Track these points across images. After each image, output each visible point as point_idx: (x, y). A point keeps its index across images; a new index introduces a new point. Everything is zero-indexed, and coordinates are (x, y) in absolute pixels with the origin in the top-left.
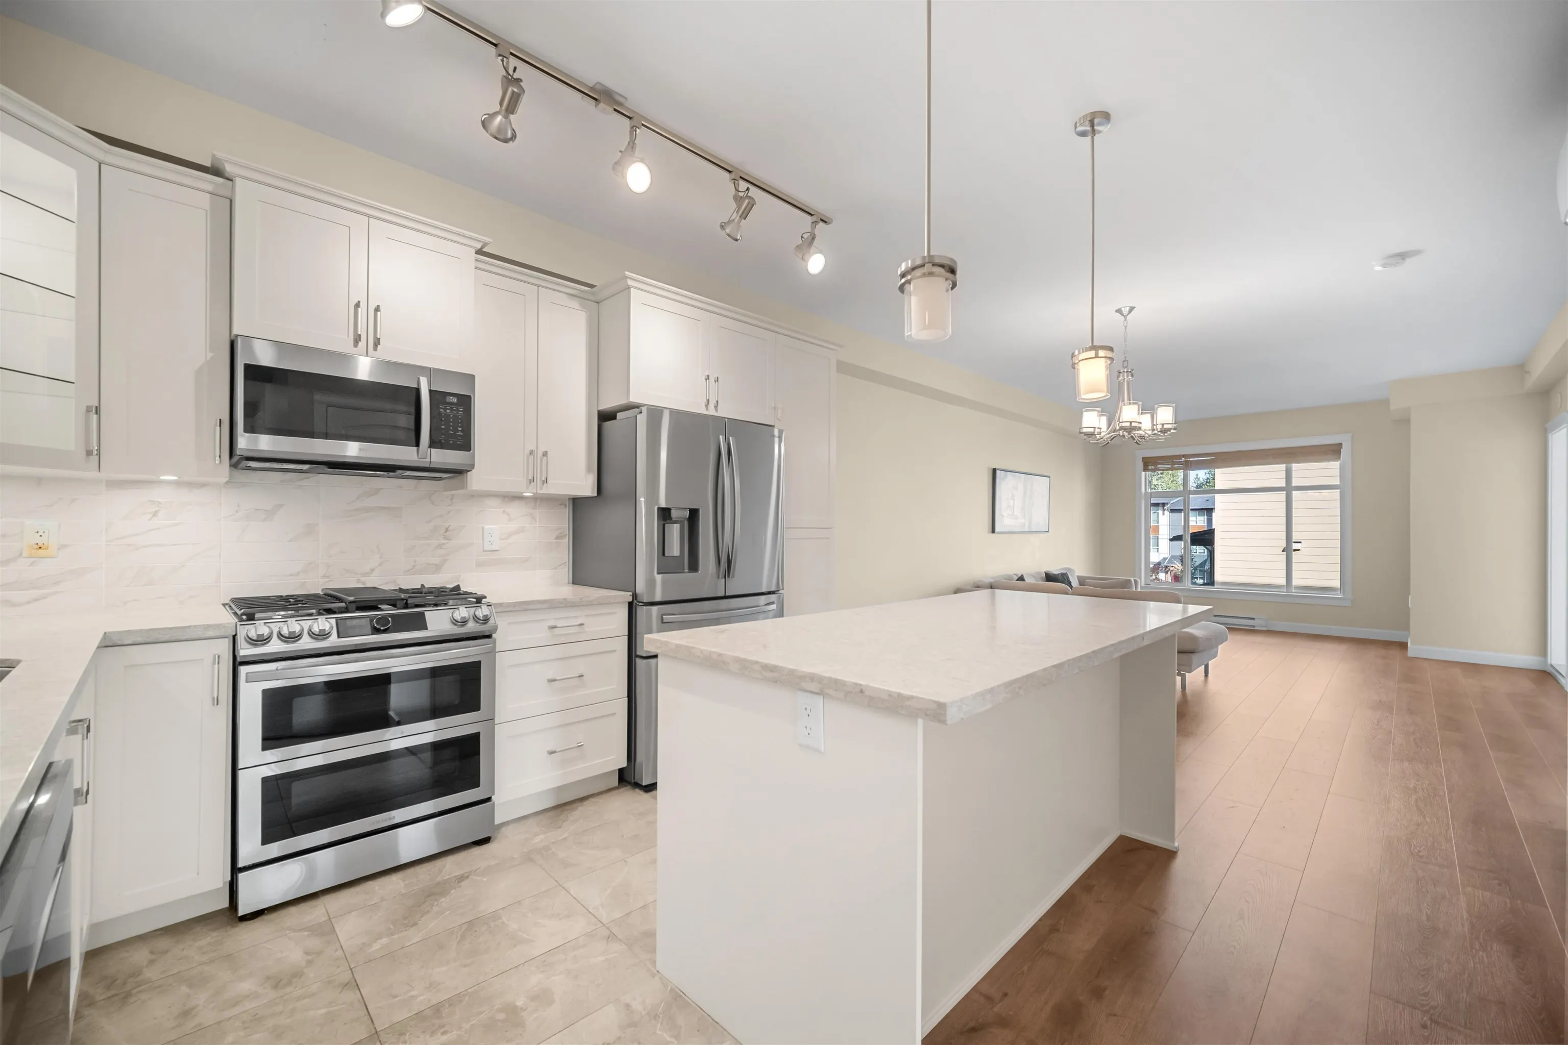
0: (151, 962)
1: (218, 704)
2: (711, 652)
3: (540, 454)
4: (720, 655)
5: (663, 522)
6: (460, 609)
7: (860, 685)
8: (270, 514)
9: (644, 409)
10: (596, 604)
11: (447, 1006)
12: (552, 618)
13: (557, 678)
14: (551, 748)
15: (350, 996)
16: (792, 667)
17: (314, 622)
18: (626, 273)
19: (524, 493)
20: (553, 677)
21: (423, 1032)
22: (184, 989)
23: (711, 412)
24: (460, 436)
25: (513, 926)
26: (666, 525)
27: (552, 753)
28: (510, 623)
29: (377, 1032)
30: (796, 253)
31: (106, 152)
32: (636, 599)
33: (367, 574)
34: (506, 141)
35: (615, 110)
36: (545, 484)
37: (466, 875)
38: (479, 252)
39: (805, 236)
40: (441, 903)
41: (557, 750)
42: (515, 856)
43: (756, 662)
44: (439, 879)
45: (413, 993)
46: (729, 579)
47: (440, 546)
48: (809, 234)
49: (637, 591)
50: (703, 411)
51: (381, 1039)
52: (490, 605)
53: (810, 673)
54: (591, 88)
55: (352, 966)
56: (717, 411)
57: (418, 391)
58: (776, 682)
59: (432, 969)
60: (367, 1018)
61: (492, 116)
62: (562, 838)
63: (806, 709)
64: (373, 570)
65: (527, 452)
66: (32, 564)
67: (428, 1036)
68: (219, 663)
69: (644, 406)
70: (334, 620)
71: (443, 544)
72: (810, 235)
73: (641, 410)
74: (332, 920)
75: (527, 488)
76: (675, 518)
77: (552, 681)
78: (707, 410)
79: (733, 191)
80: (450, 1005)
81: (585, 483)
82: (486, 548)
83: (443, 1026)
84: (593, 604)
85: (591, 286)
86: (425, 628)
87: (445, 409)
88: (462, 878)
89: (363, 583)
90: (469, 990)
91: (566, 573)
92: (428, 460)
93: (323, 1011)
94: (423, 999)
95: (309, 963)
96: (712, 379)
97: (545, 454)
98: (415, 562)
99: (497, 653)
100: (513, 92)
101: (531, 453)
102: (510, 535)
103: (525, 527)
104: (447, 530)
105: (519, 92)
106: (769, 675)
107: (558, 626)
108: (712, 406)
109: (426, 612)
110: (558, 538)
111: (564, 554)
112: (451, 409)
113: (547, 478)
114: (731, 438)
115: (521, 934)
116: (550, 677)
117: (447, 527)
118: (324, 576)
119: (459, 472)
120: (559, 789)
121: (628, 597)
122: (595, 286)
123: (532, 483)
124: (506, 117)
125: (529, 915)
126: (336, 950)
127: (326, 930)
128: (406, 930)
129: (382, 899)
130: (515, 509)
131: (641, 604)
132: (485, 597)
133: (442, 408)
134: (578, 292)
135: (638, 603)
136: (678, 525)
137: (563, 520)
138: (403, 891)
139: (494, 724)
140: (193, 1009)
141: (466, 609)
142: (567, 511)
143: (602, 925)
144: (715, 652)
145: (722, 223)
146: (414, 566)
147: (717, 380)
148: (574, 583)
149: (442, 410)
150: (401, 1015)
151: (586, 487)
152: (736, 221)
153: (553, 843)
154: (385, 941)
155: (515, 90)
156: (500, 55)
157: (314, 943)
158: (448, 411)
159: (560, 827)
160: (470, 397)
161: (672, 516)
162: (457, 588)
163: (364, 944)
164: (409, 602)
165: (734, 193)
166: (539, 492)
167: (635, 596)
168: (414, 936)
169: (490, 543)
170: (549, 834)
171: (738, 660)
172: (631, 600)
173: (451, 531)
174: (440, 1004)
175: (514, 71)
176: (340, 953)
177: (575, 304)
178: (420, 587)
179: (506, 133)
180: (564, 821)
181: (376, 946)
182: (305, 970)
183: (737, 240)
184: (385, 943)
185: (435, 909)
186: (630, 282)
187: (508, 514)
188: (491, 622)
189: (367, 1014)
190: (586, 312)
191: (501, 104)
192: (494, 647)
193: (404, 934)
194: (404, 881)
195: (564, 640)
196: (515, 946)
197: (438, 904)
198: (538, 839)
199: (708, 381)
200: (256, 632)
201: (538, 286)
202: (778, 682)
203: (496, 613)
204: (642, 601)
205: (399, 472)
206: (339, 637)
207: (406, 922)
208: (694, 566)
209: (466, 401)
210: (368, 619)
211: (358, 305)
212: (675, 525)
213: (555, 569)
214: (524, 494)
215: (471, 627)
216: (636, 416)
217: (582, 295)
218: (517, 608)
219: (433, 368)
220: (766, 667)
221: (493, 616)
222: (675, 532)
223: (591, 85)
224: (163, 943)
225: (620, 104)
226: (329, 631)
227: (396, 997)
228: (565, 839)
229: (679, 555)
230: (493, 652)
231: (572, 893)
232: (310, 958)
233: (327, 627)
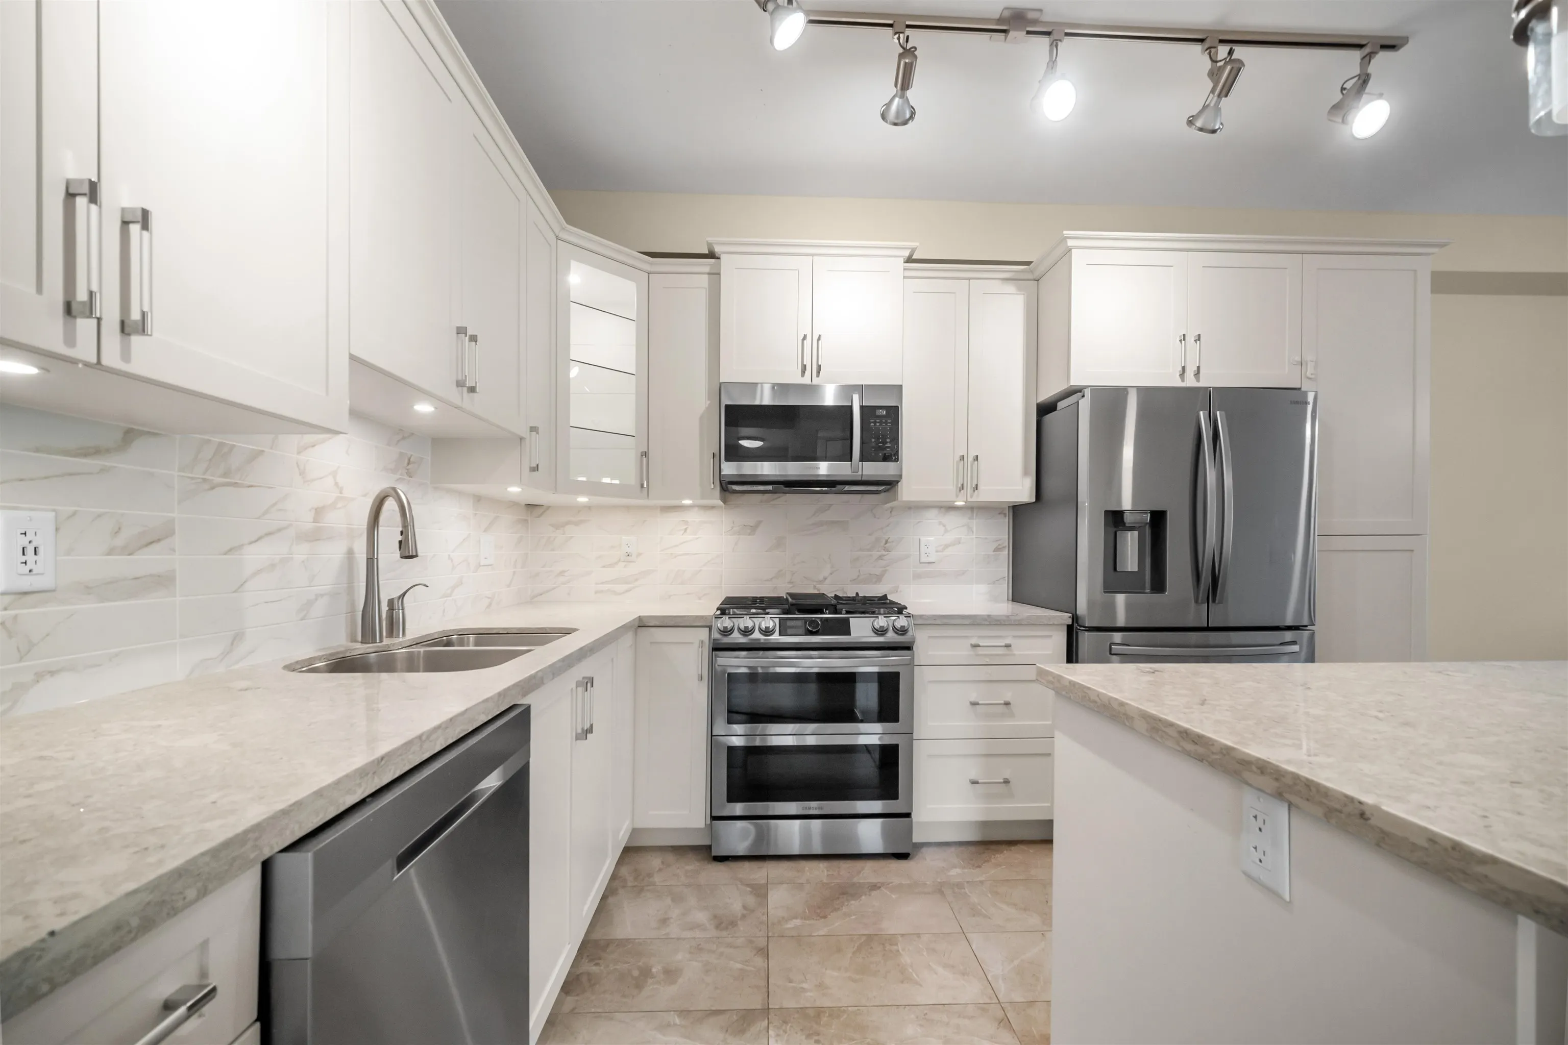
0: (660, 870)
1: (701, 680)
2: (1112, 698)
3: (971, 459)
4: (1122, 704)
5: (1115, 529)
6: (880, 617)
7: (1360, 803)
8: (753, 529)
9: (1087, 392)
10: (1025, 625)
11: (827, 1014)
12: (975, 635)
13: (980, 702)
14: (974, 777)
15: (759, 962)
16: (1229, 743)
17: (763, 620)
18: (1065, 232)
19: (956, 501)
20: (977, 700)
21: (802, 1030)
22: (669, 901)
23: (1190, 382)
24: (888, 447)
25: (906, 959)
26: (1118, 533)
27: (974, 782)
28: (930, 637)
29: (768, 1008)
30: (1332, 118)
31: (651, 264)
32: (1077, 623)
33: (821, 582)
34: (905, 123)
35: (1029, 32)
36: (976, 491)
37: (878, 885)
38: (909, 260)
39: (1348, 85)
40: (851, 904)
41: (980, 781)
42: (928, 883)
43: (1172, 725)
44: (855, 880)
45: (805, 986)
46: (1214, 604)
47: (881, 557)
48: (1357, 78)
49: (1078, 613)
50: (1177, 383)
51: (769, 1017)
52: (910, 617)
53: (1259, 759)
54: (998, 20)
55: (770, 934)
56: (1198, 380)
57: (850, 408)
58: (1202, 761)
59: (826, 969)
60: (765, 990)
61: (888, 105)
62: (978, 880)
63: (1255, 817)
64: (825, 579)
65: (957, 458)
66: (625, 567)
67: (804, 1037)
68: (702, 647)
69: (1085, 388)
70: (778, 619)
71: (884, 555)
72: (1359, 79)
73: (1084, 394)
74: (769, 885)
75: (957, 496)
76: (1129, 523)
77: (974, 704)
78: (1183, 380)
79: (1208, 64)
80: (830, 1015)
81: (1021, 488)
82: (923, 560)
83: (818, 1035)
84: (1021, 624)
85: (1028, 263)
86: (848, 633)
87: (875, 423)
88: (875, 887)
89: (818, 590)
90: (850, 1008)
91: (1004, 588)
92: (860, 473)
93: (739, 966)
94: (811, 998)
95: (744, 917)
96: (1191, 339)
97: (976, 458)
98: (859, 571)
99: (915, 667)
100: (906, 63)
101: (962, 458)
102: (947, 546)
103: (961, 538)
104: (886, 542)
105: (910, 61)
106: (1190, 747)
107: (981, 644)
108: (1190, 374)
109: (850, 619)
110: (997, 549)
111: (1003, 568)
112: (881, 423)
113: (977, 485)
114: (1218, 413)
115: (911, 970)
116: (973, 700)
117: (887, 538)
118: (791, 582)
119: (890, 484)
120: (985, 825)
121: (1066, 618)
122: (1032, 262)
123: (962, 491)
124: (903, 96)
125: (925, 953)
126: (763, 914)
127: (761, 892)
128: (816, 920)
129: (808, 882)
130: (952, 520)
131: (1082, 628)
132: (906, 608)
133: (872, 422)
134: (1013, 273)
135: (1078, 628)
136: (1136, 533)
137: (1002, 531)
138: (825, 881)
139: (912, 740)
140: (668, 919)
141: (885, 619)
142: (1007, 520)
143: (998, 1002)
144: (1116, 699)
145: (1189, 118)
146: (859, 576)
147: (1199, 338)
148: (1013, 600)
149: (872, 424)
150: (790, 1003)
151: (1024, 492)
152: (1212, 105)
153: (968, 882)
154: (798, 922)
155: (907, 61)
156: (896, 33)
157: (751, 900)
158: (878, 424)
159: (979, 867)
160: (897, 407)
161: (1125, 520)
162: (885, 597)
163: (783, 918)
164: (837, 608)
165: (1210, 67)
166: (969, 500)
167: (1075, 618)
168: (821, 929)
169: (927, 555)
170: (966, 870)
171: (1147, 717)
172: (1070, 622)
173: (890, 542)
174: (822, 1009)
175: (907, 41)
176: (765, 918)
177: (1010, 288)
178: (855, 595)
179: (905, 113)
180: (986, 861)
181: (791, 925)
182: (739, 922)
183: (1214, 131)
184: (799, 924)
185: (844, 909)
186: (1070, 243)
187: (944, 526)
188: (910, 633)
189: (767, 986)
190: (1024, 294)
191: (896, 86)
192: (913, 659)
193: (812, 922)
194: (827, 871)
195: (987, 661)
196: (902, 982)
197: (847, 905)
198: (954, 872)
199: (1183, 342)
200: (722, 625)
201: (969, 279)
202: (1204, 761)
203: (914, 624)
204: (1082, 625)
205: (839, 487)
206: (780, 635)
207: (818, 911)
208: (1158, 585)
209: (894, 412)
210: (804, 621)
211: (805, 337)
212: (1129, 533)
213: (994, 583)
214: (956, 503)
215: (891, 637)
216: (1078, 402)
217: (1022, 276)
218: (938, 622)
219: (865, 385)
220: (1185, 734)
221: (911, 627)
222: (1130, 543)
223: (997, 16)
224: (670, 857)
225: (1035, 22)
226: (773, 628)
227: (791, 981)
228: (982, 882)
229: (1136, 570)
230: (911, 665)
231: (974, 948)
232: (745, 912)
233: (771, 625)
